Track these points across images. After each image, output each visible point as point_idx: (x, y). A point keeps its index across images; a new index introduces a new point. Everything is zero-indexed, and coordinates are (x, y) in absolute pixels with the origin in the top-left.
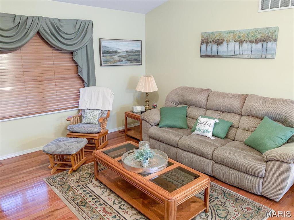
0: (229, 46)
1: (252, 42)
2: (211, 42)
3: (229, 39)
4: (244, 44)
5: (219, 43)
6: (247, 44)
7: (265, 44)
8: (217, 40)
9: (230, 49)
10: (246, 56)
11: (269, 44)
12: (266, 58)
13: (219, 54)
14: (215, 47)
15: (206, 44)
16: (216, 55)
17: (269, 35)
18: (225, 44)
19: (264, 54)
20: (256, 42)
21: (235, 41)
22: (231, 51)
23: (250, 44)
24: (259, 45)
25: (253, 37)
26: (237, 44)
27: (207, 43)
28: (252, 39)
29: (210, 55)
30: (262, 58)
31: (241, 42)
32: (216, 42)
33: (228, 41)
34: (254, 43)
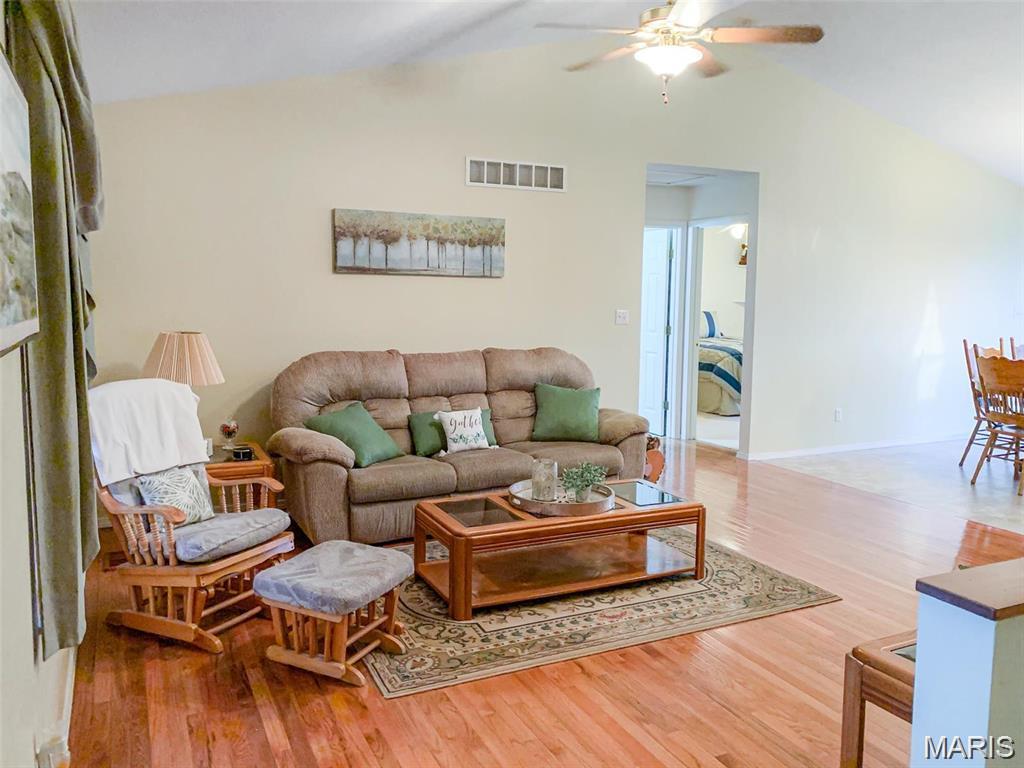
0: (415, 247)
1: (463, 243)
2: (366, 235)
3: (413, 232)
4: (448, 245)
5: (389, 239)
6: (453, 246)
7: (487, 248)
8: (384, 233)
9: (416, 255)
10: (454, 273)
11: (495, 249)
12: (491, 277)
13: (389, 266)
14: (378, 248)
15: (351, 240)
16: (383, 266)
17: (494, 232)
18: (404, 243)
19: (487, 268)
20: (472, 245)
21: (428, 239)
22: (420, 259)
23: (460, 247)
24: (478, 250)
25: (464, 232)
26: (433, 245)
27: (354, 237)
28: (463, 236)
29: (366, 266)
30: (484, 277)
31: (441, 242)
32: (379, 237)
33: (411, 238)
34: (467, 246)
